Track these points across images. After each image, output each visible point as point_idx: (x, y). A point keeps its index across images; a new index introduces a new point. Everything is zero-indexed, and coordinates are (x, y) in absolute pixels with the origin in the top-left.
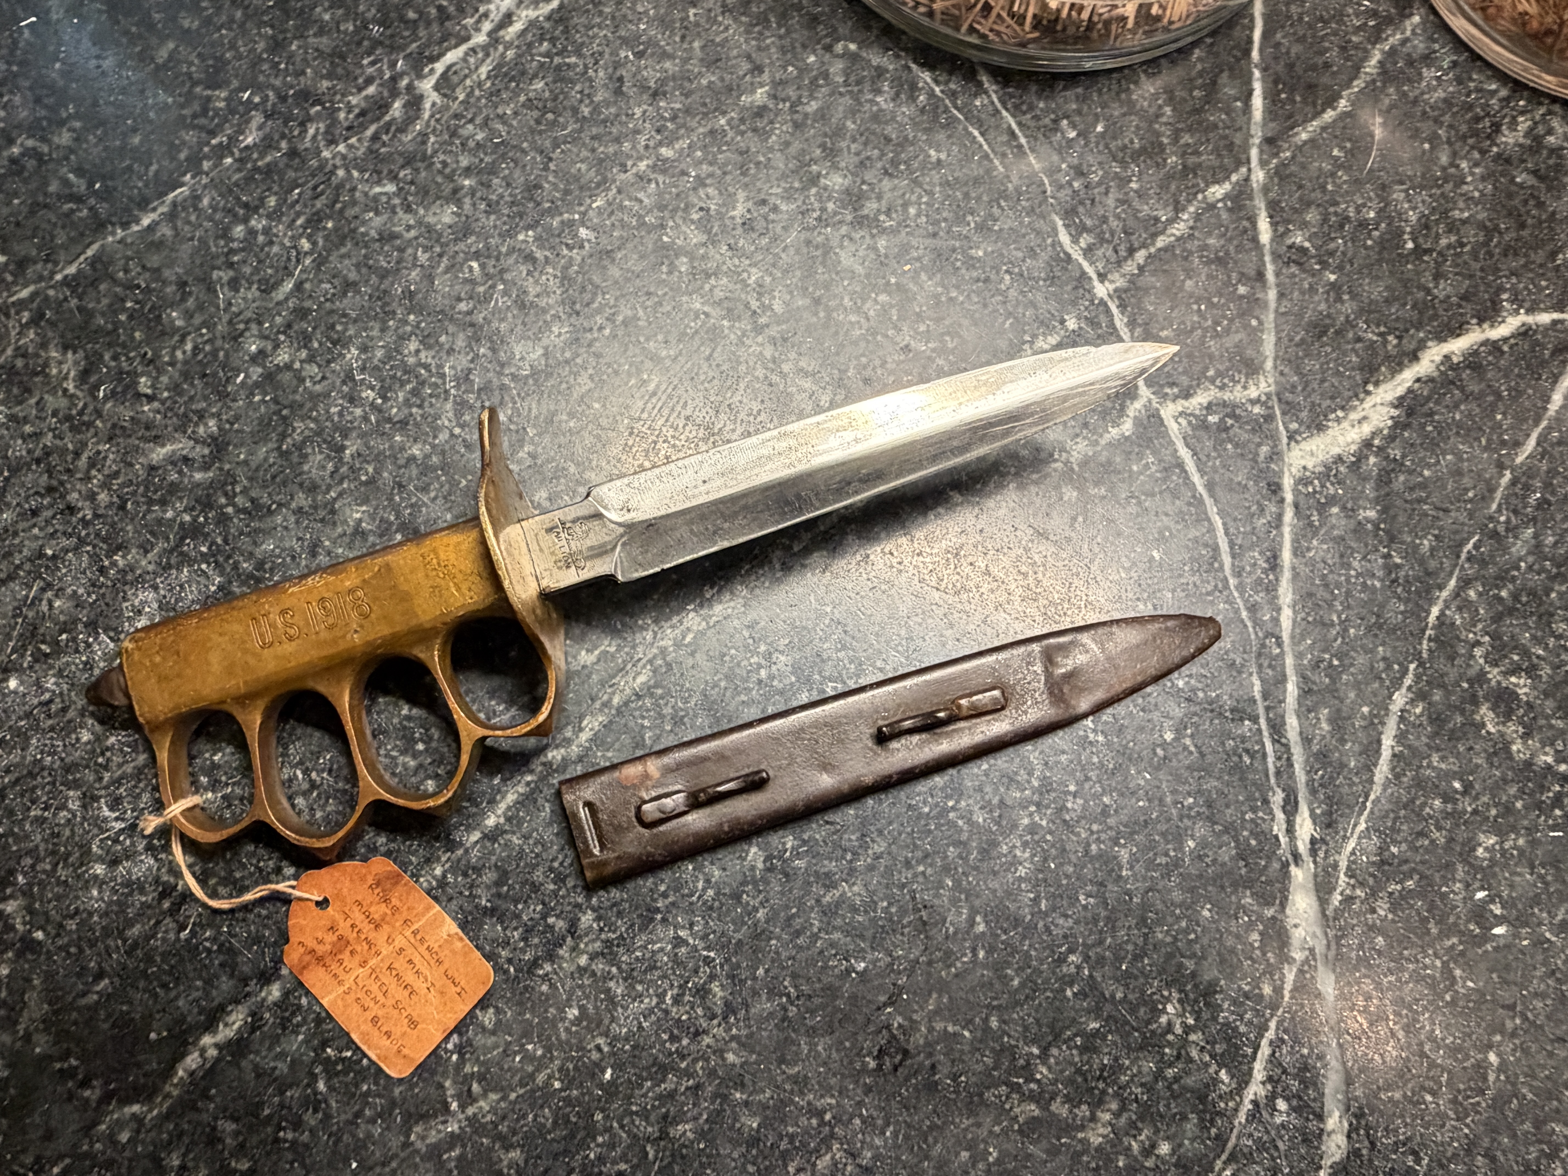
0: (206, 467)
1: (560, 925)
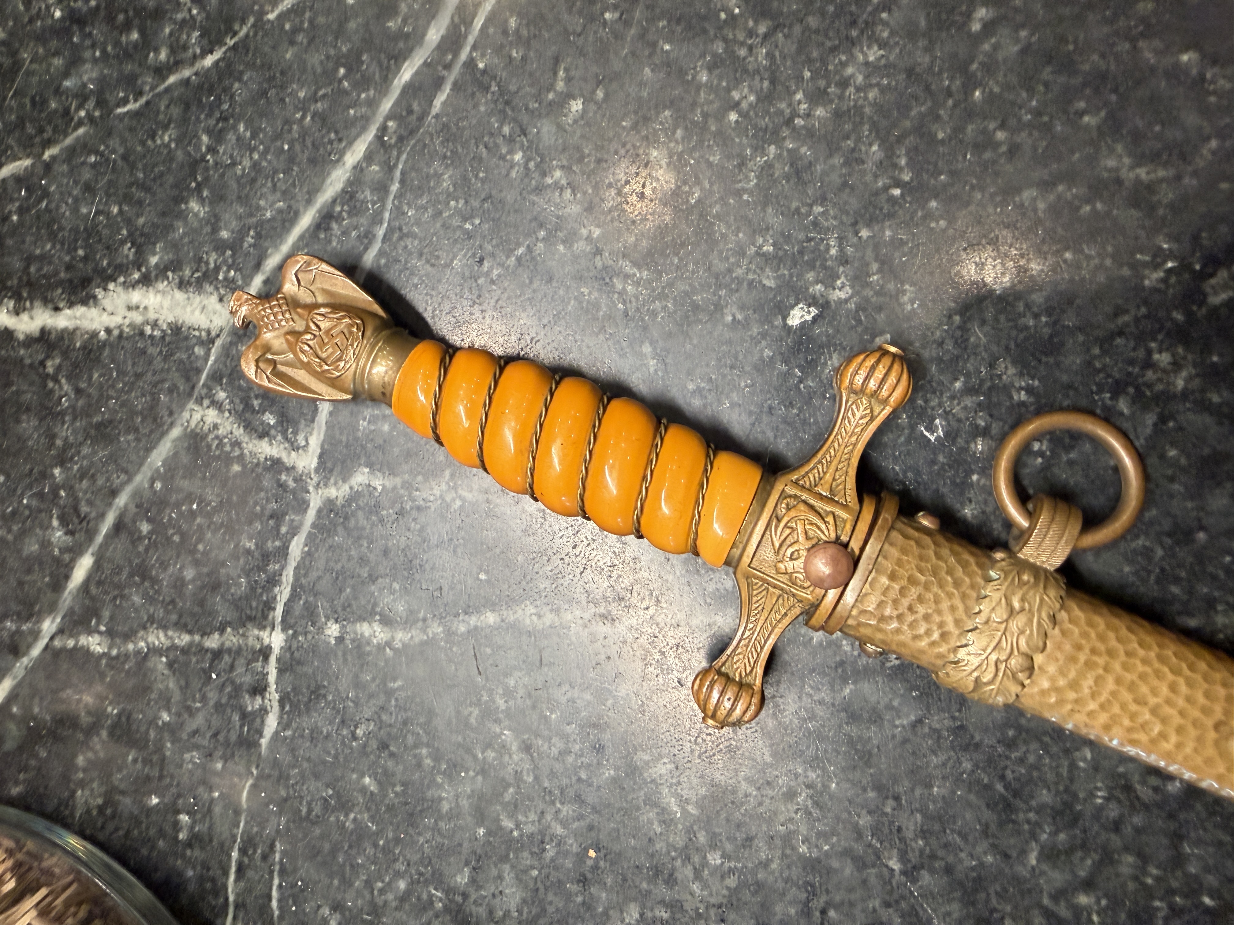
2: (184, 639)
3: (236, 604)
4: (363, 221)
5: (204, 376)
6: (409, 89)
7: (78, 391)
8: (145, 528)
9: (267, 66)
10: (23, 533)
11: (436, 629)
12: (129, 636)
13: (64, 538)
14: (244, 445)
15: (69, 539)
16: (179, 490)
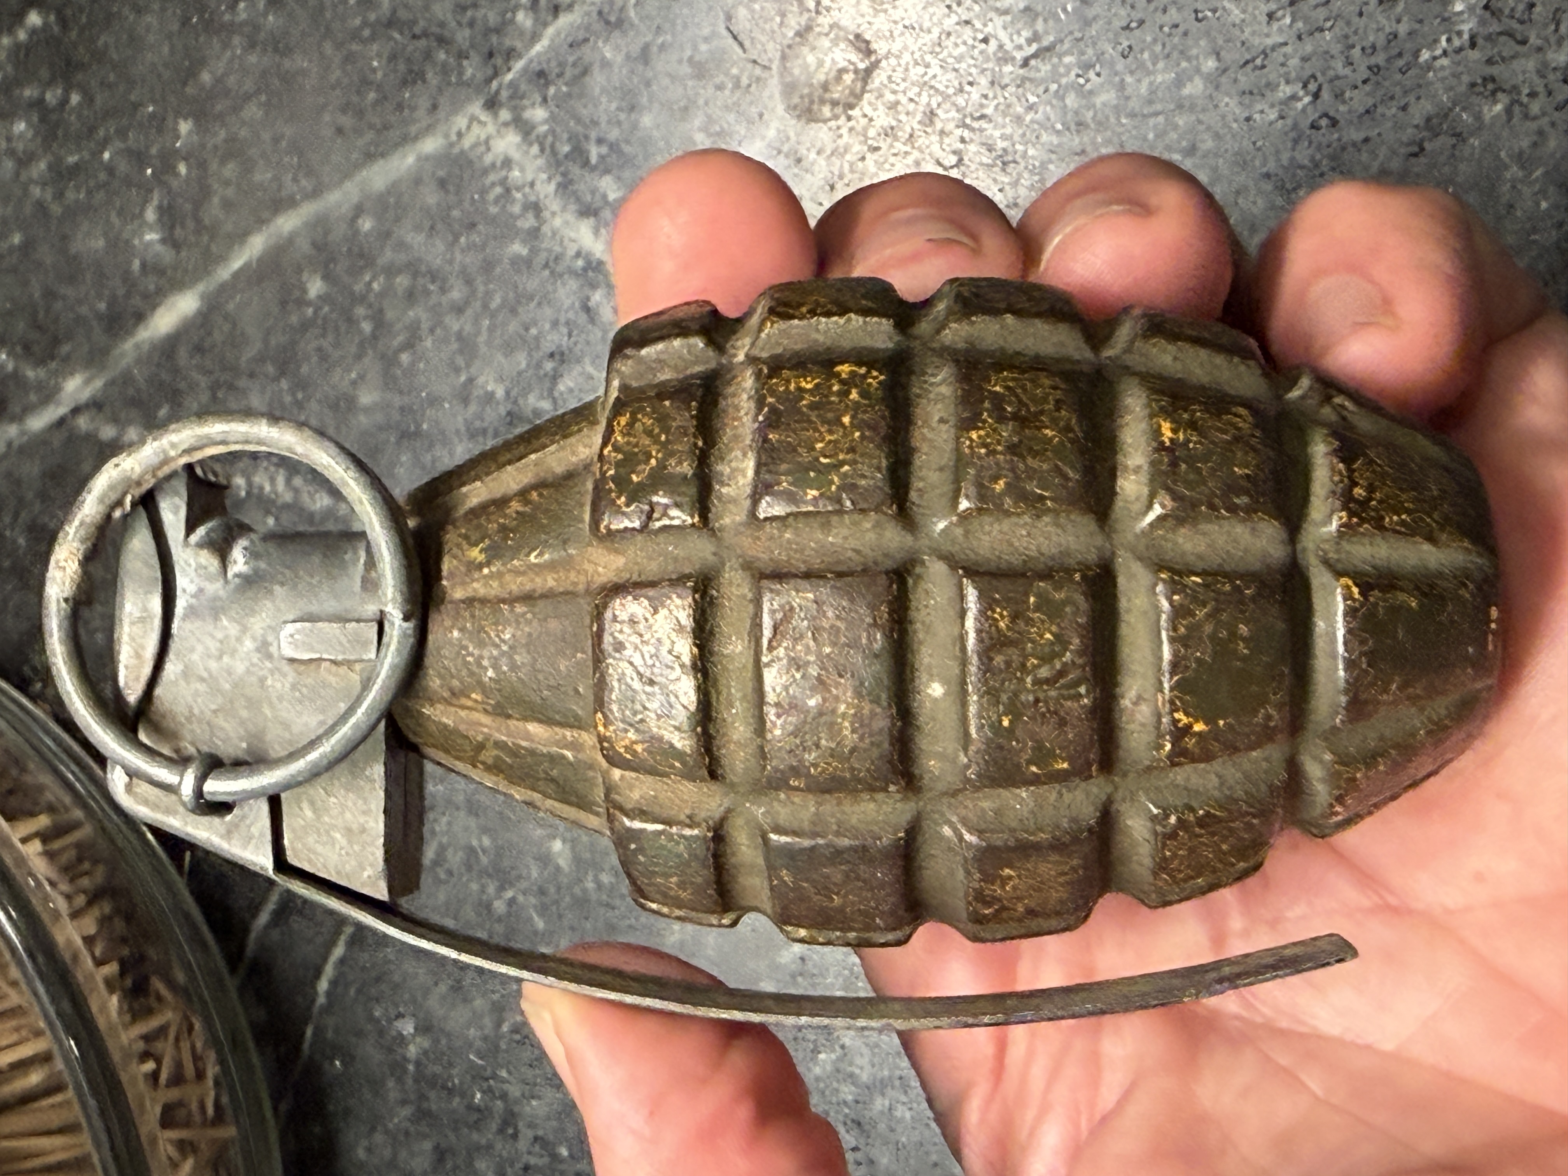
8: (315, 287)
10: (83, 210)
13: (159, 248)
14: (546, 214)
15: (166, 254)
16: (402, 245)
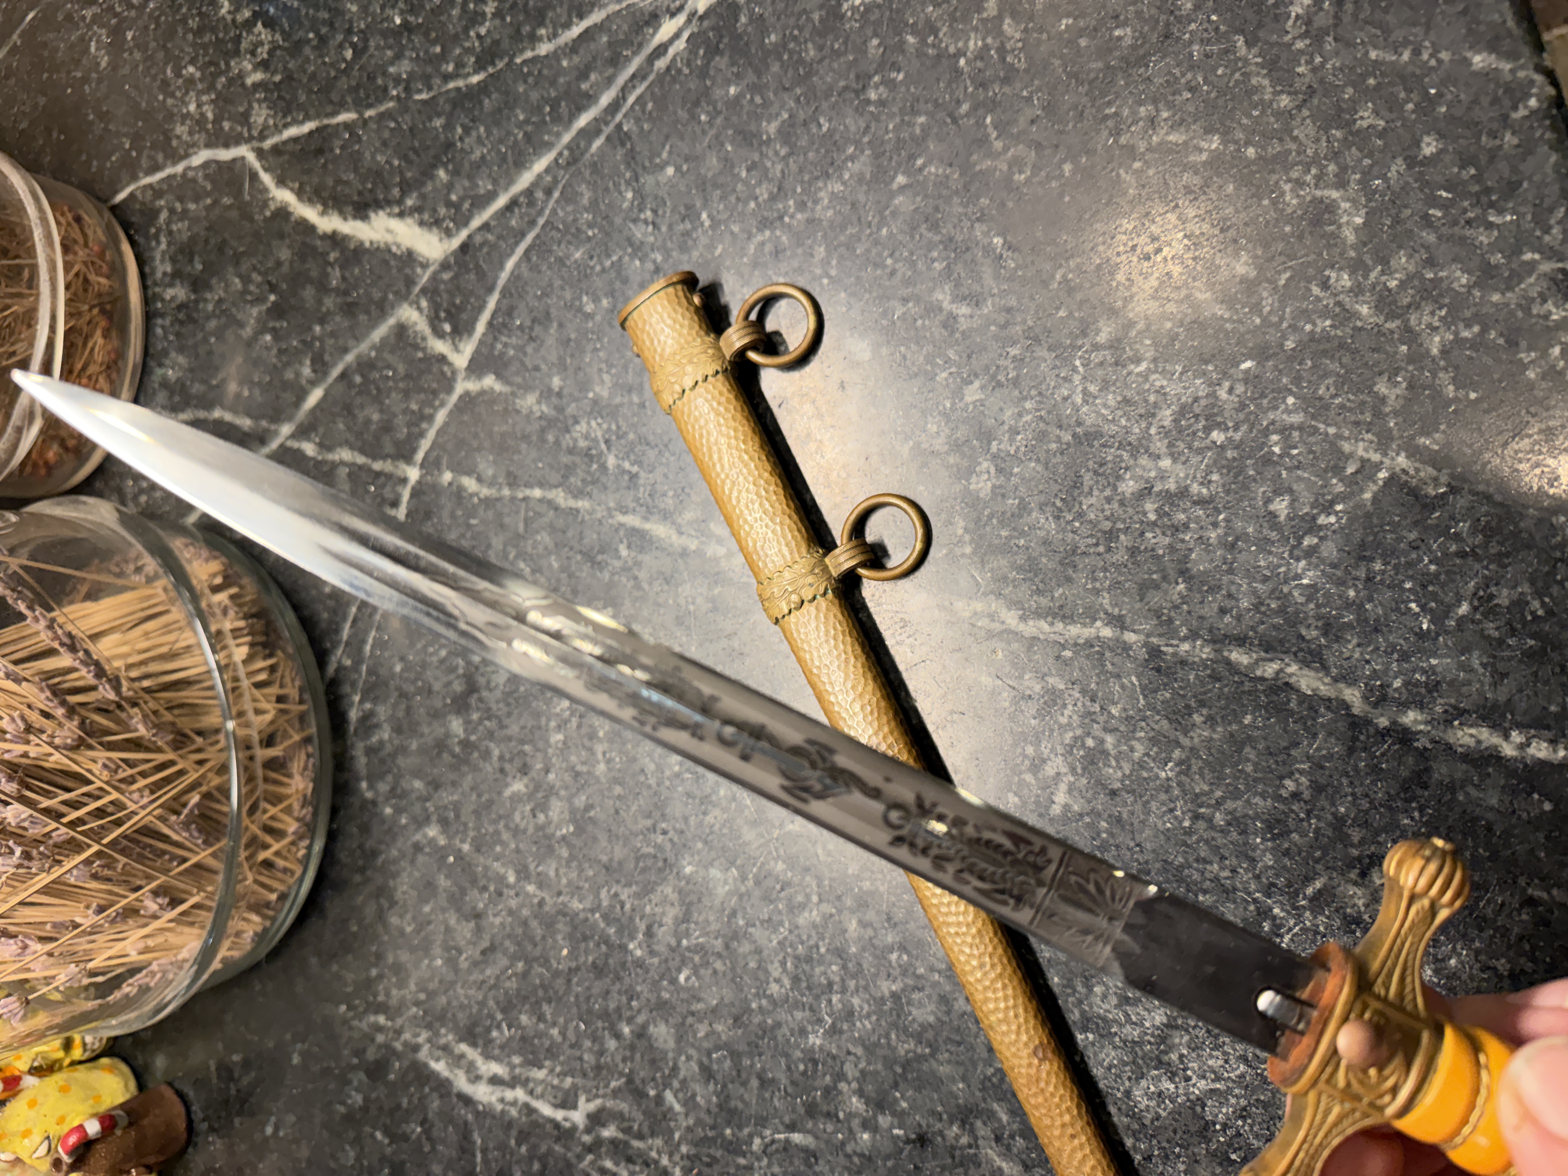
0: (991, 1115)
1: (1150, 506)
2: (361, 460)
3: (397, 444)
4: (533, 212)
5: (417, 289)
6: (582, 132)
7: (344, 278)
9: (507, 93)
10: (287, 364)
11: (506, 492)
12: (330, 449)
13: (310, 373)
14: (429, 341)
15: (312, 375)
16: (384, 360)
